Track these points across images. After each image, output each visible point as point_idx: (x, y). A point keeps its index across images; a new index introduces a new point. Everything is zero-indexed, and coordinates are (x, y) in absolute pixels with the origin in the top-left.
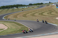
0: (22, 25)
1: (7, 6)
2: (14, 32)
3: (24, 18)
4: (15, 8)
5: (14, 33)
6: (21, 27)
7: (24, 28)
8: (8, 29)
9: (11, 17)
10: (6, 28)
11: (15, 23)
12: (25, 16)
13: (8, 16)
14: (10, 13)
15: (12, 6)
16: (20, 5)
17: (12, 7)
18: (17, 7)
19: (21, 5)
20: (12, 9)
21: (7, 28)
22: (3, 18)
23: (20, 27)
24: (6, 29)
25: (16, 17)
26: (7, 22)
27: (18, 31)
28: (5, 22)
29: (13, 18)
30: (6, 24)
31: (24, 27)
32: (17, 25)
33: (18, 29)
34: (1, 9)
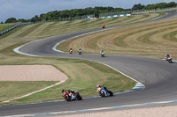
0: (111, 70)
1: (67, 11)
2: (87, 90)
3: (118, 48)
4: (91, 18)
6: (109, 75)
7: (118, 79)
8: (69, 81)
9: (76, 45)
10: (62, 79)
11: (91, 64)
12: (119, 42)
13: (68, 44)
14: (74, 32)
15: (80, 10)
16: (105, 8)
17: (82, 13)
18: (97, 16)
19: (110, 10)
20: (80, 21)
21: (67, 78)
22: (54, 49)
23: (104, 77)
24: (62, 81)
25: (92, 44)
26: (67, 60)
28: (59, 59)
29: (84, 49)
30: (63, 65)
31: (117, 76)
32: (95, 70)
34: (47, 19)
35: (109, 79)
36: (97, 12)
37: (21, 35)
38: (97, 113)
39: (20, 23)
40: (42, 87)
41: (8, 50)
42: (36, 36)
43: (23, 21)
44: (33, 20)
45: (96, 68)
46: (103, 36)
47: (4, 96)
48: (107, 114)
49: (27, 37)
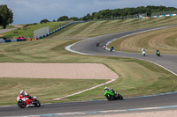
0: (162, 70)
2: (138, 89)
3: (169, 48)
4: (143, 17)
5: (136, 93)
6: (160, 75)
7: (169, 79)
8: (120, 80)
9: (128, 44)
10: (113, 78)
11: (141, 63)
12: (171, 41)
13: (119, 42)
14: (126, 31)
15: (132, 9)
16: (157, 8)
17: (133, 12)
18: (149, 15)
19: (162, 9)
20: (132, 20)
21: (117, 77)
23: (155, 76)
24: (113, 80)
25: (143, 43)
26: (117, 59)
27: (148, 88)
28: (110, 58)
29: (135, 48)
30: (114, 64)
31: (168, 76)
32: (146, 70)
33: (151, 83)
34: (99, 18)
35: (160, 78)
36: (149, 11)
37: (73, 34)
38: (148, 113)
39: (72, 21)
40: (92, 85)
41: (60, 48)
42: (88, 34)
43: (75, 19)
44: (85, 19)
45: (147, 67)
46: (154, 35)
47: (55, 94)
48: (158, 113)
49: (79, 35)
